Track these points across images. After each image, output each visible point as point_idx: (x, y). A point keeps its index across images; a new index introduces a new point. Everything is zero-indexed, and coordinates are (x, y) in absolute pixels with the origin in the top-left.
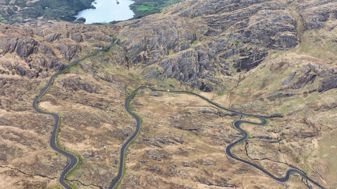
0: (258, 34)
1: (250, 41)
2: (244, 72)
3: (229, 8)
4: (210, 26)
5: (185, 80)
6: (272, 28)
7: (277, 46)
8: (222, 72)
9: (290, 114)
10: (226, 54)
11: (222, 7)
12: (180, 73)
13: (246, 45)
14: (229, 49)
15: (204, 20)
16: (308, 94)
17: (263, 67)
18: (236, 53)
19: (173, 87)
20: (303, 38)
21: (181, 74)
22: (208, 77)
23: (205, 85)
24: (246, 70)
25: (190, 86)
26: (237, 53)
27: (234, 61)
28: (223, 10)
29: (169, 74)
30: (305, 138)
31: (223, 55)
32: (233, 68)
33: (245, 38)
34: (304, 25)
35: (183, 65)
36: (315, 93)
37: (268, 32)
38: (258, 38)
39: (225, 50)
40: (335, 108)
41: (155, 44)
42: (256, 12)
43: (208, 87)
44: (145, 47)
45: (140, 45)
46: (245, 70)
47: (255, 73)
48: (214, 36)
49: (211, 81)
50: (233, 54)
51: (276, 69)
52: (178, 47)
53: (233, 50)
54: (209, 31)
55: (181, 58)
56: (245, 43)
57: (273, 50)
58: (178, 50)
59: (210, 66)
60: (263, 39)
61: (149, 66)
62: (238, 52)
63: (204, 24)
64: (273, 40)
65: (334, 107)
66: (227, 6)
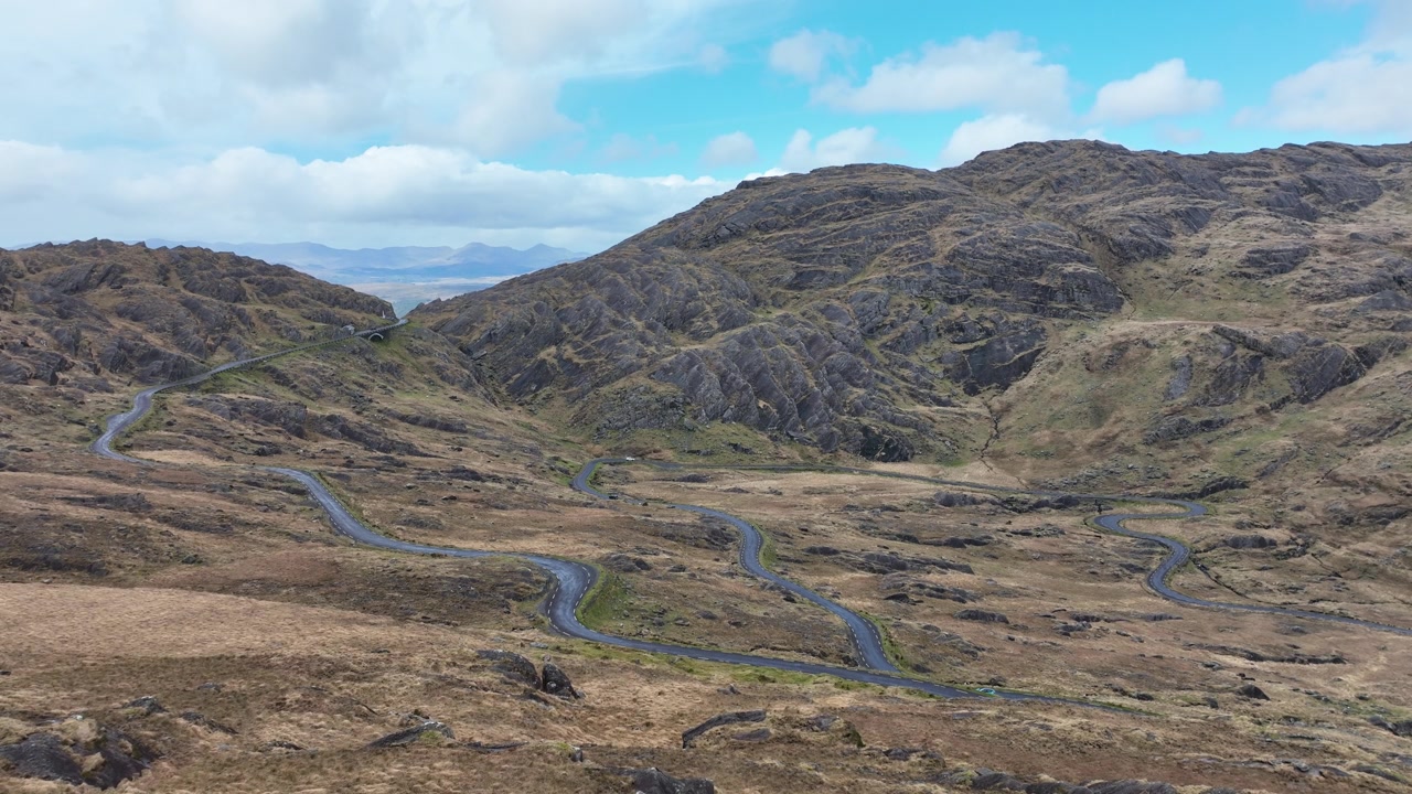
0: (984, 272)
1: (966, 297)
2: (992, 392)
3: (840, 209)
4: (799, 260)
5: (788, 425)
6: (1026, 252)
7: (1064, 306)
8: (912, 396)
9: (1263, 474)
10: (903, 336)
11: (814, 209)
12: (757, 402)
13: (958, 310)
14: (904, 321)
15: (764, 246)
16: (1273, 413)
17: (1058, 369)
18: (936, 335)
19: (746, 451)
20: (1130, 285)
21: (761, 404)
22: (874, 409)
23: (880, 436)
24: (997, 387)
25: (814, 445)
26: (940, 335)
27: (940, 360)
28: (824, 217)
29: (711, 406)
30: (1386, 523)
31: (893, 340)
32: (948, 383)
33: (947, 287)
34: (1110, 250)
35: (760, 372)
36: (1291, 406)
37: (1017, 264)
38: (992, 284)
39: (892, 325)
40: (1395, 431)
41: (600, 314)
42: (940, 217)
43: (891, 441)
44: (558, 329)
45: (532, 322)
46: (994, 385)
47: (1040, 388)
48: (825, 288)
49: (893, 422)
50: (927, 339)
51: (1107, 363)
52: (706, 319)
53: (921, 322)
54: (800, 275)
55: (738, 350)
56: (951, 301)
57: (1057, 321)
58: (707, 328)
59: (864, 374)
60: (1009, 286)
61: (604, 390)
62: (941, 331)
63: (770, 256)
64: (1046, 288)
65: (1391, 429)
66: (829, 204)
